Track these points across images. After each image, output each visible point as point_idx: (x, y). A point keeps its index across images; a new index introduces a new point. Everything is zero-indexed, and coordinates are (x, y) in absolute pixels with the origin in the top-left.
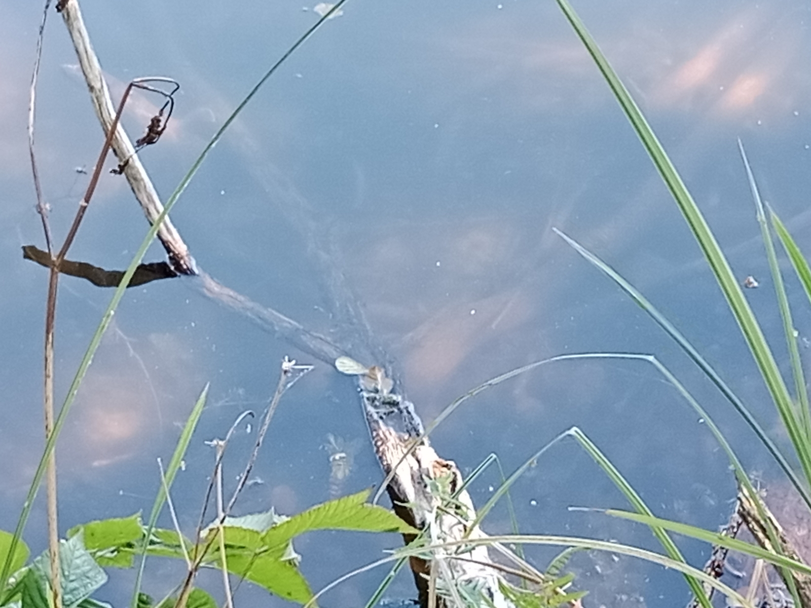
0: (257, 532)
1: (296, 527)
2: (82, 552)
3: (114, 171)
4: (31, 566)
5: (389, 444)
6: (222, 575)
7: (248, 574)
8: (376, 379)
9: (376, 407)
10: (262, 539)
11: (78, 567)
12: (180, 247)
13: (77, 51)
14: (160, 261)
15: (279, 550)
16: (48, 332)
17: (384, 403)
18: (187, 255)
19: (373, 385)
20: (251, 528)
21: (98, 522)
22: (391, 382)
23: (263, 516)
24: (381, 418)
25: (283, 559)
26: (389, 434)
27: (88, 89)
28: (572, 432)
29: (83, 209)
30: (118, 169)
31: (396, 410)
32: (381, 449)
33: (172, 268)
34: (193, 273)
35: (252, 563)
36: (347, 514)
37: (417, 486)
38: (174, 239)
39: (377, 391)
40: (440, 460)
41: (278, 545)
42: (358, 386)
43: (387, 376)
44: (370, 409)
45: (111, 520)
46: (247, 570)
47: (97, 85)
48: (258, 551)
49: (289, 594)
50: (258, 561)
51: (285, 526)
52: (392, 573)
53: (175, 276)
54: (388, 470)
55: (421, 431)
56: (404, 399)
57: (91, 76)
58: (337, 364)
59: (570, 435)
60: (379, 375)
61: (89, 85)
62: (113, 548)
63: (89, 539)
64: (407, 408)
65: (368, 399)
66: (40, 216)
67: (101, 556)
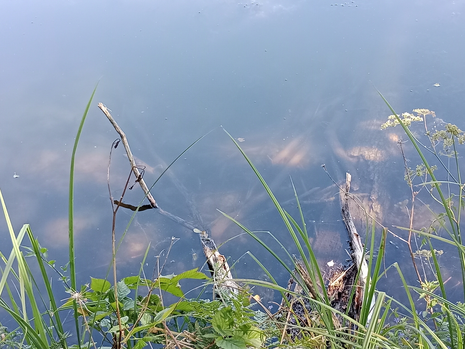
0: (169, 279)
1: (179, 277)
2: (124, 285)
3: (130, 189)
4: (111, 289)
5: (207, 251)
6: (159, 290)
7: (167, 290)
8: (204, 234)
9: (204, 241)
10: (170, 281)
11: (123, 289)
12: (154, 201)
13: (127, 151)
14: (148, 204)
15: (175, 284)
16: (113, 230)
17: (206, 240)
18: (155, 203)
19: (203, 236)
20: (167, 278)
21: (129, 277)
22: (208, 235)
23: (171, 275)
24: (205, 244)
25: (176, 286)
26: (207, 248)
27: (129, 161)
28: (248, 252)
29: (122, 199)
30: (130, 188)
31: (209, 242)
32: (205, 252)
33: (152, 206)
34: (157, 207)
35: (168, 287)
36: (192, 274)
37: (214, 262)
38: (152, 199)
39: (204, 237)
40: (220, 255)
41: (175, 282)
42: (199, 236)
43: (207, 233)
44: (202, 242)
45: (132, 277)
46: (167, 289)
47: (132, 160)
48: (169, 284)
49: (178, 295)
50: (169, 287)
51: (176, 277)
52: (205, 288)
53: (152, 208)
54: (207, 258)
55: (216, 248)
56: (211, 239)
57: (130, 158)
58: (194, 230)
59: (247, 253)
60: (205, 233)
61: (130, 160)
62: (132, 284)
63: (126, 282)
64: (212, 241)
65: (202, 239)
66: (111, 200)
67: (129, 286)
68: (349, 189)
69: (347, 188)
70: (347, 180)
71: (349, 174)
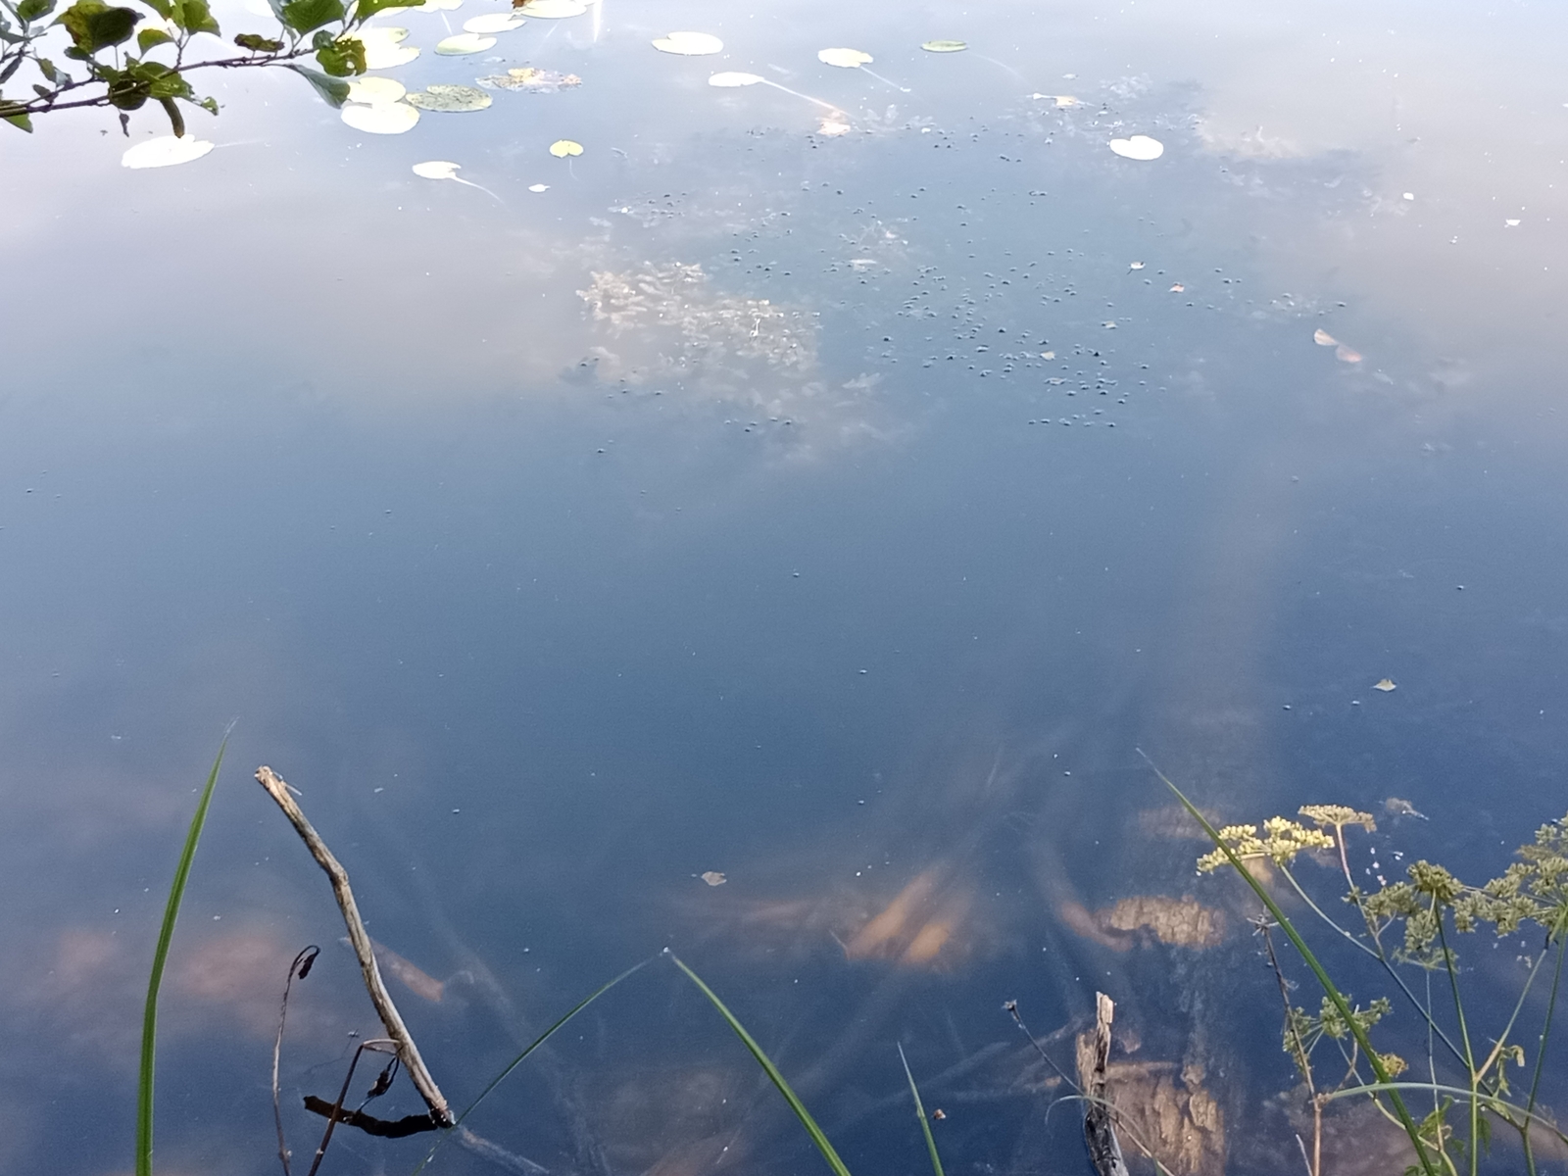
12: (441, 1102)
14: (423, 1114)
18: (447, 1110)
27: (359, 964)
33: (434, 1121)
34: (451, 1126)
38: (435, 1095)
47: (367, 961)
53: (435, 1128)
57: (362, 953)
61: (360, 961)
68: (1108, 1048)
69: (1102, 1044)
70: (1101, 1019)
71: (1106, 998)
